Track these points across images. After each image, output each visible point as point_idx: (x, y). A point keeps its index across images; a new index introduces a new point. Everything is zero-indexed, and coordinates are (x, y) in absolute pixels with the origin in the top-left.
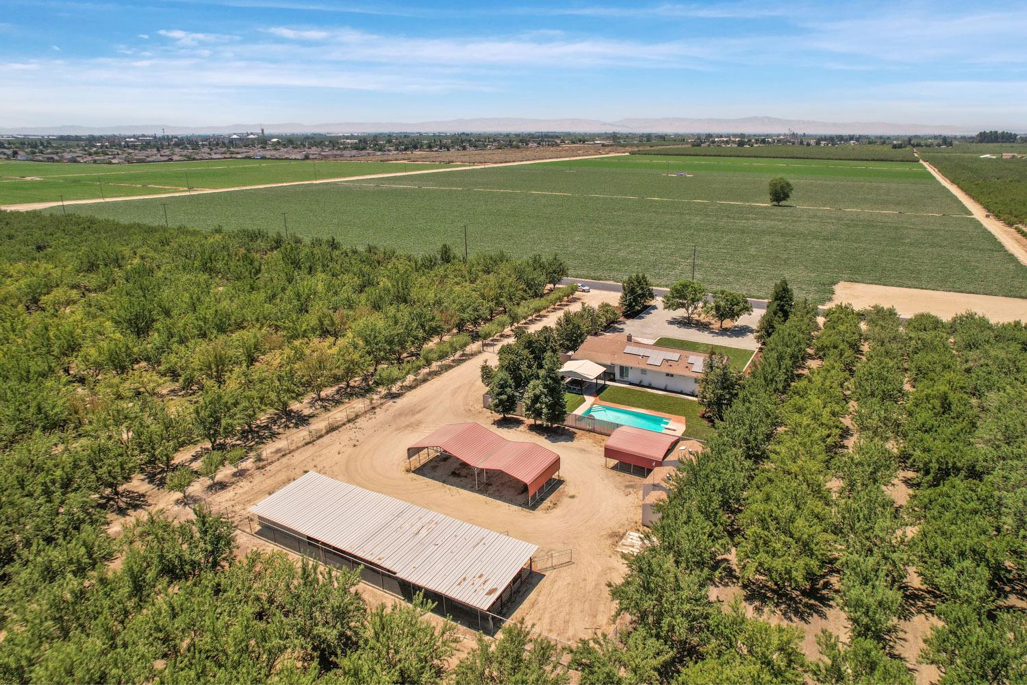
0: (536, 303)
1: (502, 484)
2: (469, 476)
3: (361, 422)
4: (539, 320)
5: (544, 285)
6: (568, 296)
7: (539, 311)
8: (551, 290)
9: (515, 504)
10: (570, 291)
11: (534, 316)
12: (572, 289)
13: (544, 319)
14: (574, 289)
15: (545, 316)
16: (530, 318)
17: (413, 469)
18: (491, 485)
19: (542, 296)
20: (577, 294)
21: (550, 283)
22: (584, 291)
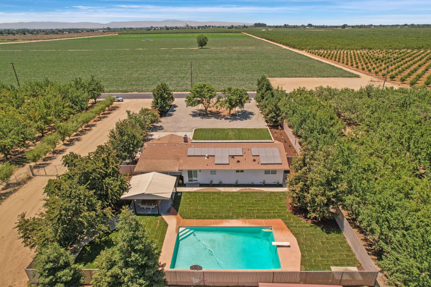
0: (84, 115)
4: (89, 130)
5: (87, 100)
6: (108, 106)
7: (87, 122)
8: (93, 104)
10: (109, 102)
11: (83, 127)
12: (111, 101)
13: (93, 128)
14: (112, 101)
15: (93, 125)
16: (80, 129)
19: (87, 109)
20: (115, 104)
21: (92, 98)
22: (119, 101)
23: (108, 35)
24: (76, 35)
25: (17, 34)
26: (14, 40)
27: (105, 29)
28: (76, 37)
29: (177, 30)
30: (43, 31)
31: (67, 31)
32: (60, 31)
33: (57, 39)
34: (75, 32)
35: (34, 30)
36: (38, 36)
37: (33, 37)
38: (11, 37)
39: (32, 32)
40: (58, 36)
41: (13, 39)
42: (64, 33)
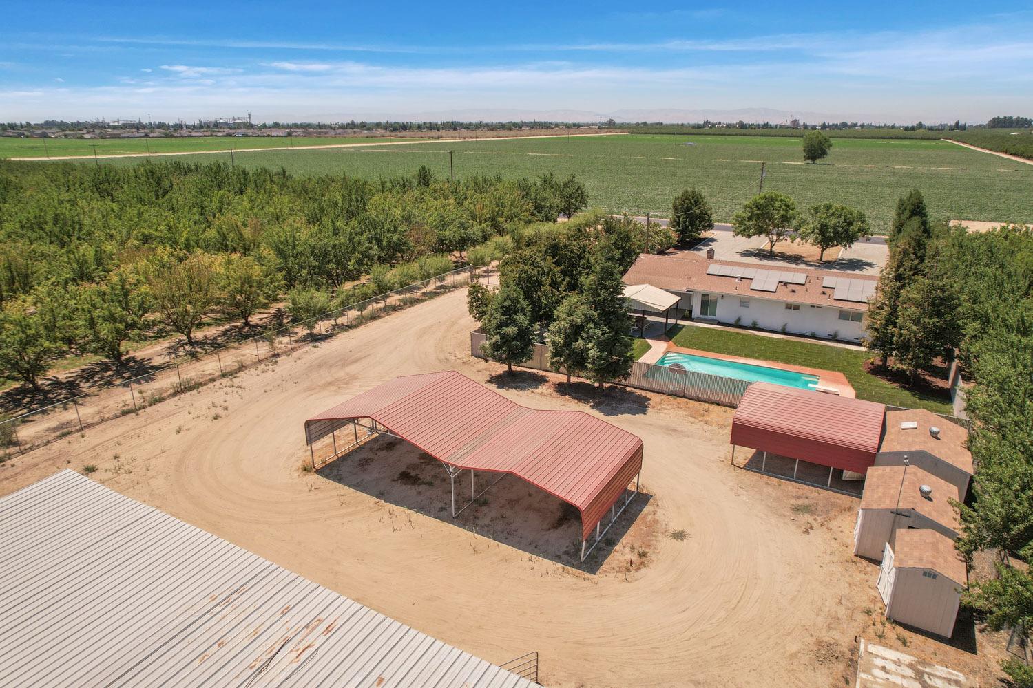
1: (512, 503)
2: (437, 483)
3: (245, 378)
9: (547, 555)
17: (318, 465)
18: (485, 503)
23: (608, 134)
24: (544, 131)
25: (443, 129)
26: (438, 138)
27: (603, 124)
28: (543, 135)
29: (766, 130)
30: (486, 125)
31: (528, 126)
32: (515, 125)
33: (510, 137)
34: (542, 128)
35: (471, 124)
36: (479, 133)
37: (469, 133)
38: (434, 133)
39: (467, 127)
40: (512, 133)
41: (436, 136)
42: (523, 128)
